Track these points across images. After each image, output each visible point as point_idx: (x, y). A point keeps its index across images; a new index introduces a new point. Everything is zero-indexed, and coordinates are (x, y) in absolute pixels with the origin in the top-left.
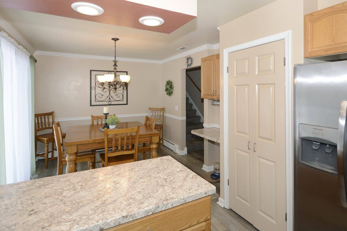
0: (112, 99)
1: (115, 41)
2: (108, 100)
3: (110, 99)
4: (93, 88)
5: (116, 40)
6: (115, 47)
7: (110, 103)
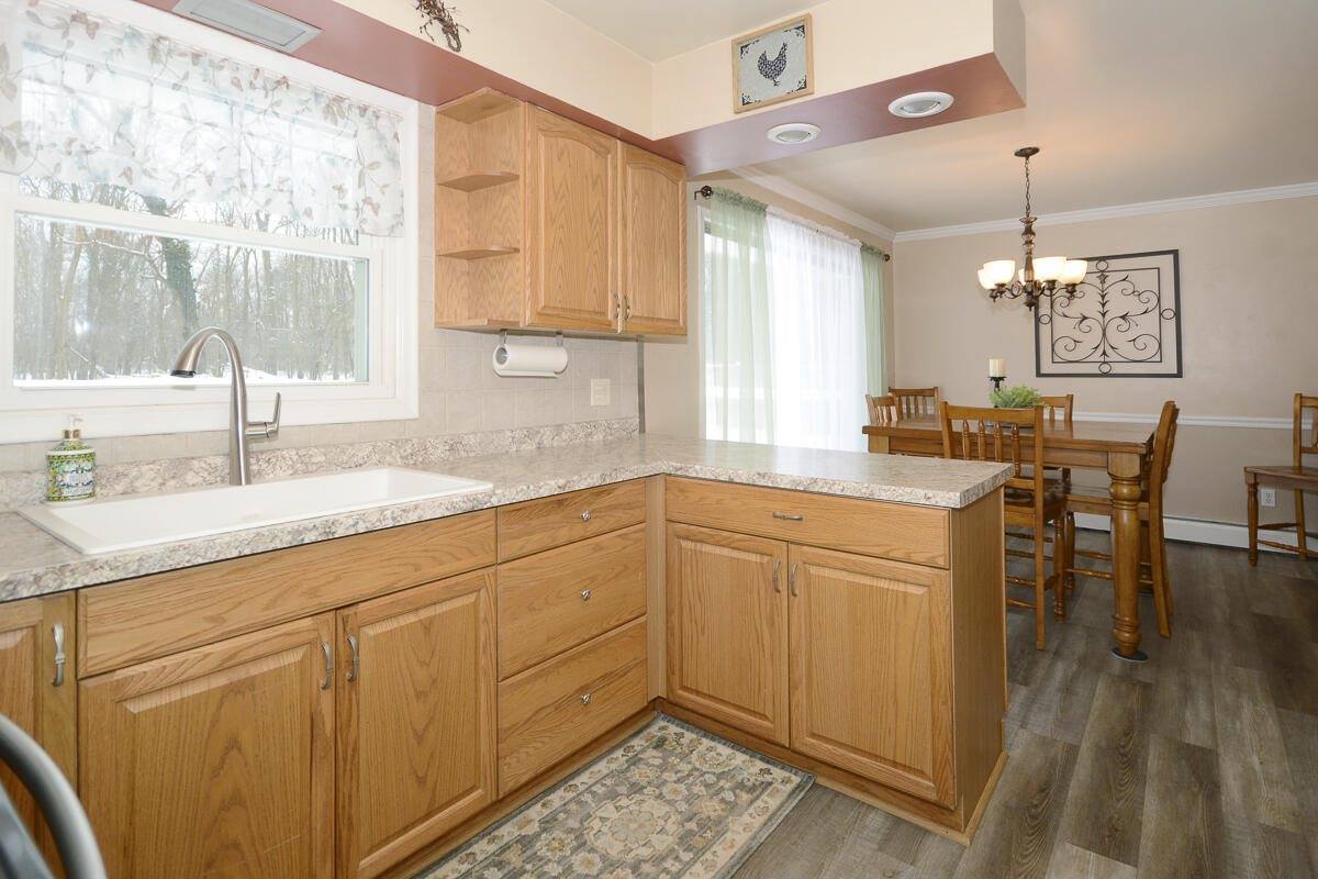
0: (1112, 356)
1: (1027, 156)
2: (1097, 356)
3: (1104, 353)
4: (1045, 319)
5: (1027, 153)
6: (1027, 175)
7: (1105, 368)
